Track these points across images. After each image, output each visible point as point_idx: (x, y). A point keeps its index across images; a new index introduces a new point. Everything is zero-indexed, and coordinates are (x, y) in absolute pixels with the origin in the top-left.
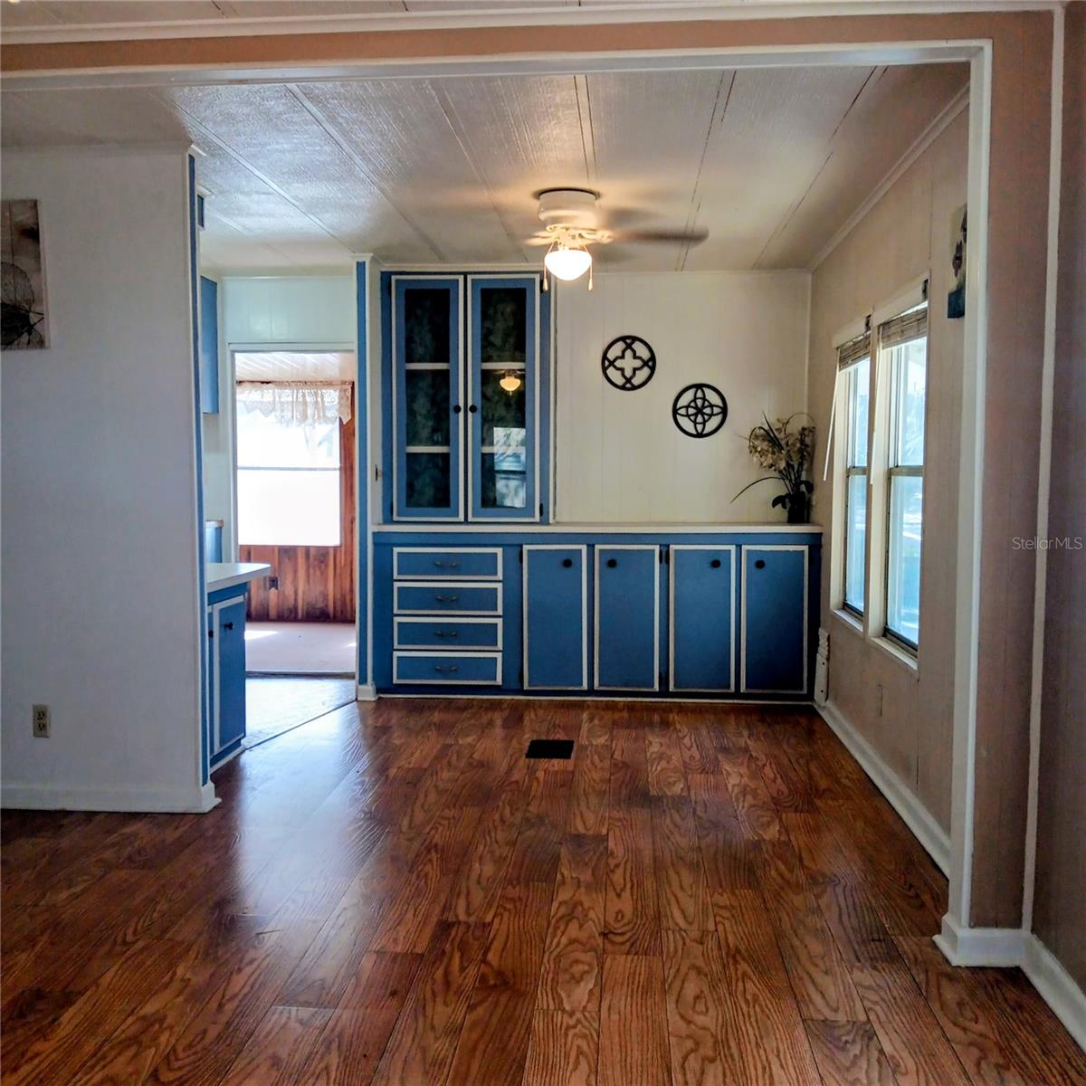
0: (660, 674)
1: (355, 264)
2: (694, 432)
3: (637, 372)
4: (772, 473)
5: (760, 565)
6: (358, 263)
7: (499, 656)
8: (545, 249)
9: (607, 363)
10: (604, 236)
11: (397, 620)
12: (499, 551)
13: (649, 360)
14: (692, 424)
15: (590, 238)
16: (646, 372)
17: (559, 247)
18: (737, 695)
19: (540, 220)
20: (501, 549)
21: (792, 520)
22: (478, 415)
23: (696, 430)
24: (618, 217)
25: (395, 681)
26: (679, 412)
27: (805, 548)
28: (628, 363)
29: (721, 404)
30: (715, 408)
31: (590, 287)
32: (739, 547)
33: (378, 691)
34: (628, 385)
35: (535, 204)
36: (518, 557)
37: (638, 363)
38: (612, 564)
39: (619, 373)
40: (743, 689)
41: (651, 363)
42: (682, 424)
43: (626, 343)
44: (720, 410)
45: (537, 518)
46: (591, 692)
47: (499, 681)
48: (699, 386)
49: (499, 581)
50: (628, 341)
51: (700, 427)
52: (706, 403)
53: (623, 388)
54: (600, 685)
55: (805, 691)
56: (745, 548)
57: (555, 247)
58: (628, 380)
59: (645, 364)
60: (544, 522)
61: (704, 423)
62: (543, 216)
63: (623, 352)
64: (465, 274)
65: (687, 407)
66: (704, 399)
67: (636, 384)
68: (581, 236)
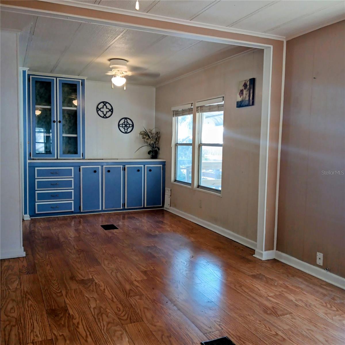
0: (123, 204)
1: (22, 71)
2: (124, 132)
3: (107, 113)
4: (146, 144)
5: (150, 170)
6: (23, 71)
7: (73, 202)
8: (112, 76)
9: (98, 109)
10: (130, 73)
11: (37, 192)
12: (72, 168)
13: (111, 109)
14: (124, 129)
15: (125, 74)
16: (110, 113)
17: (116, 76)
18: (144, 208)
19: (110, 67)
20: (73, 167)
21: (153, 157)
22: (61, 124)
23: (125, 131)
24: (134, 69)
25: (37, 212)
26: (120, 125)
27: (161, 166)
28: (105, 110)
29: (132, 124)
30: (130, 125)
31: (125, 89)
32: (144, 166)
33: (31, 216)
34: (105, 117)
35: (109, 62)
36: (79, 170)
37: (108, 110)
38: (109, 171)
39: (102, 113)
40: (145, 206)
41: (111, 110)
42: (121, 129)
43: (104, 104)
44: (131, 126)
45: (81, 157)
46: (102, 211)
47: (73, 210)
48: (126, 118)
49: (73, 178)
50: (105, 103)
51: (126, 130)
52: (128, 124)
53: (103, 117)
54: (105, 208)
55: (161, 205)
56: (146, 166)
57: (114, 76)
58: (105, 115)
59: (110, 110)
60: (84, 159)
61: (127, 129)
62: (111, 67)
63: (103, 106)
64: (56, 78)
65: (122, 124)
66: (127, 122)
67: (107, 116)
68: (123, 73)
